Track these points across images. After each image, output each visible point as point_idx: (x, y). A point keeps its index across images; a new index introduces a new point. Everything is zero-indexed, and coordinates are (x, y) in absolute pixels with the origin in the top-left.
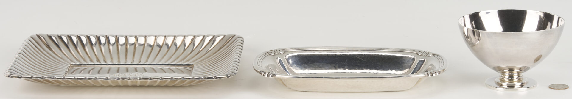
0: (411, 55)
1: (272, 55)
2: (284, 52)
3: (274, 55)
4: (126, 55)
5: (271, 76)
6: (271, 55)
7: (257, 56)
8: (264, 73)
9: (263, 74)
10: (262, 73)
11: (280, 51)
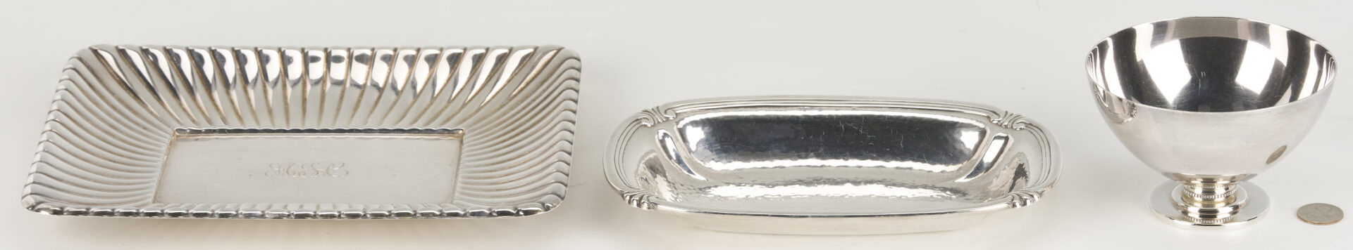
0: (977, 121)
1: (649, 125)
2: (676, 114)
3: (652, 126)
4: (304, 111)
5: (646, 205)
6: (645, 126)
7: (613, 136)
8: (631, 197)
9: (628, 198)
10: (625, 195)
11: (665, 112)
